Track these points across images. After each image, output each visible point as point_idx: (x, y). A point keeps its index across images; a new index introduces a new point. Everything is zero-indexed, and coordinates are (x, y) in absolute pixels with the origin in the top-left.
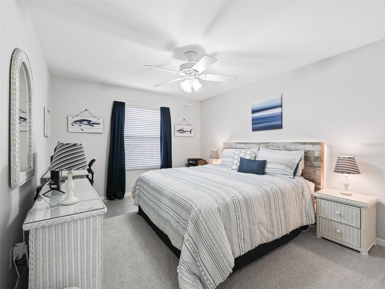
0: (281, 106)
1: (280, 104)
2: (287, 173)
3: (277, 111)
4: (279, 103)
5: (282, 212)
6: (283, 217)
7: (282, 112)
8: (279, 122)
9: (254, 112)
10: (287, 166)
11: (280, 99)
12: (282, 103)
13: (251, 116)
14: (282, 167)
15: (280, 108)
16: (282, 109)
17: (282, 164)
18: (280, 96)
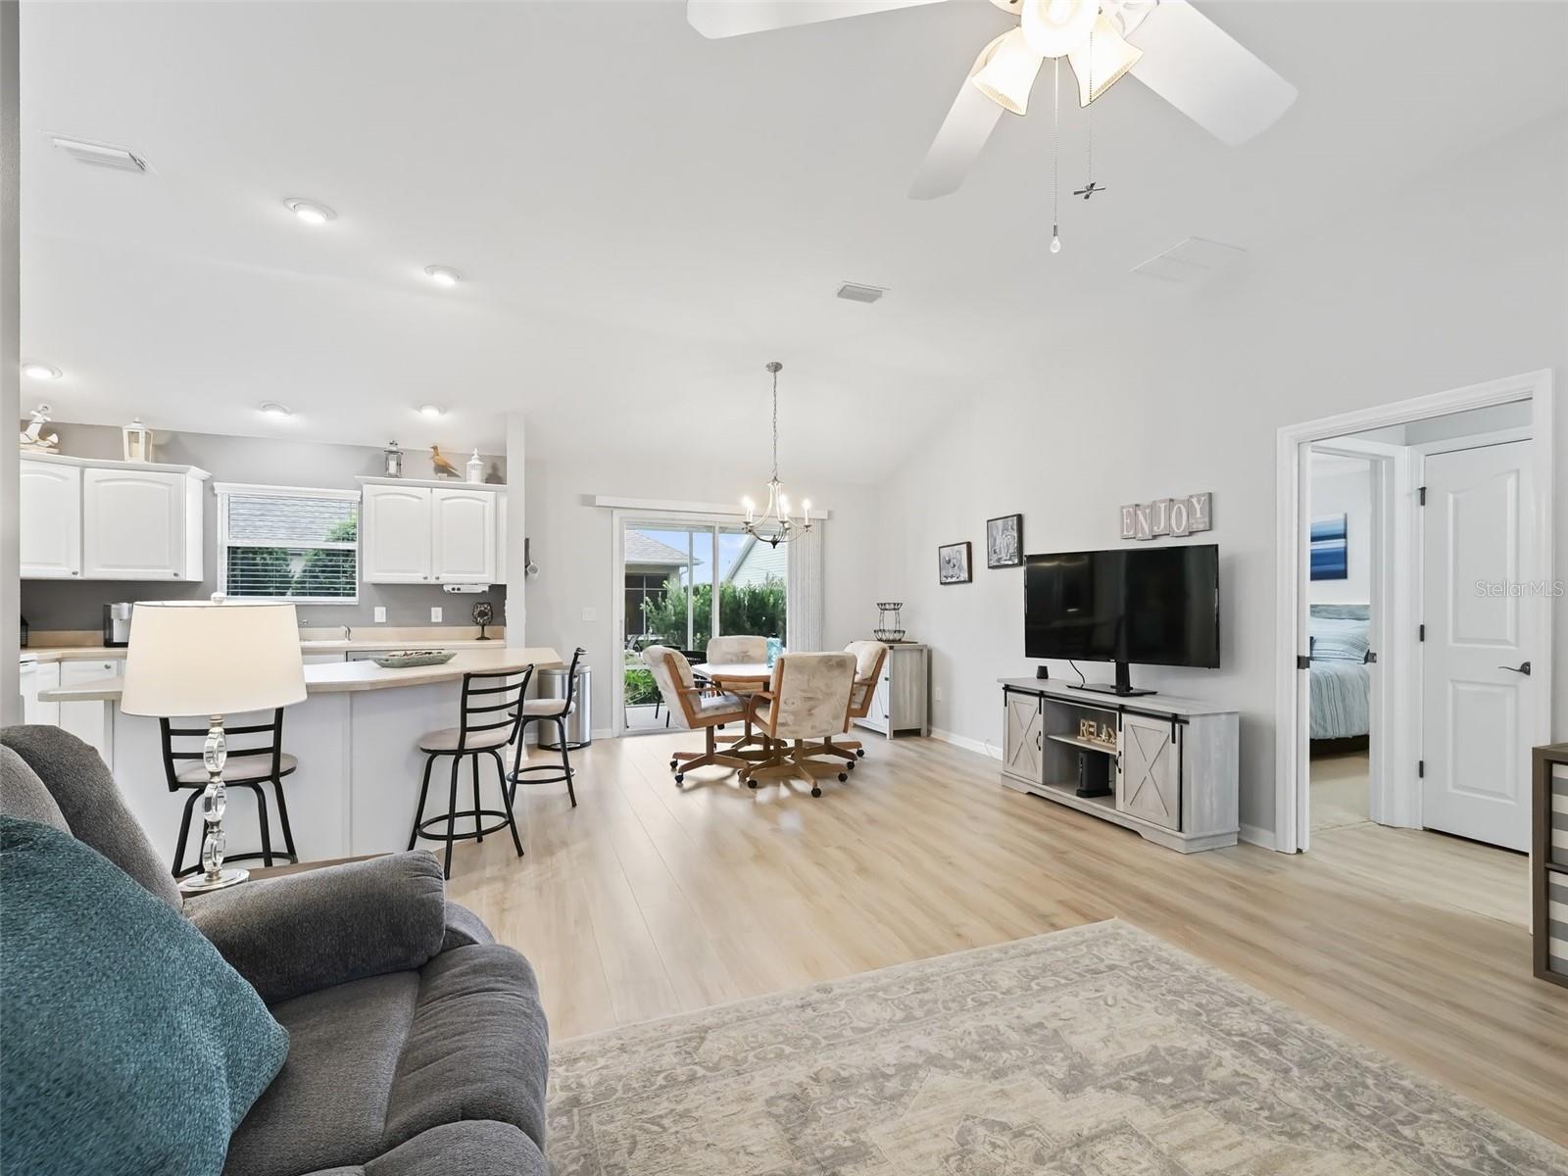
0: (1344, 536)
1: (1343, 532)
2: (1352, 657)
3: (1338, 544)
4: (1340, 529)
5: (1340, 705)
6: (1341, 711)
7: (1346, 548)
8: (1341, 567)
9: (1314, 539)
10: (1353, 645)
11: (1343, 522)
12: (1346, 530)
13: (1309, 547)
14: (1342, 647)
15: (1343, 540)
16: (1346, 542)
17: (1345, 642)
18: (1342, 517)
